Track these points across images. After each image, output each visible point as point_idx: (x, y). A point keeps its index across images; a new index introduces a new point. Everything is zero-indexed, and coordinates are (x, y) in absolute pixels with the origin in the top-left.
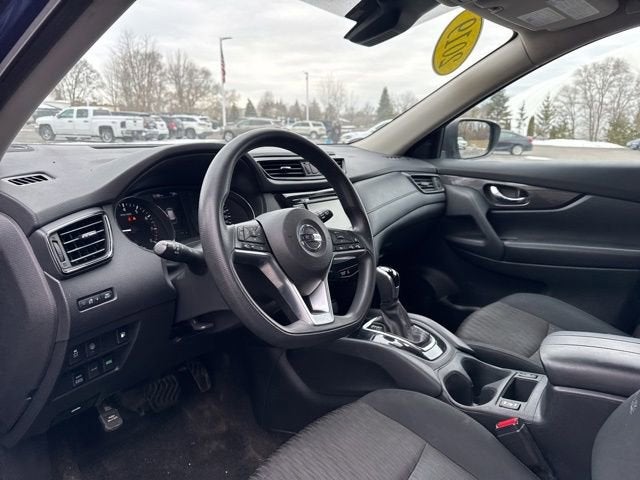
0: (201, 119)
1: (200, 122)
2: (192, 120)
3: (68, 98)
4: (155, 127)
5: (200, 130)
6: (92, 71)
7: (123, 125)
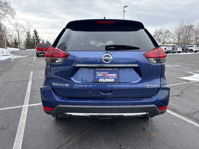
0: (196, 46)
1: (195, 47)
2: (193, 47)
3: (162, 41)
4: (177, 49)
5: (194, 50)
6: (170, 33)
7: (165, 49)
